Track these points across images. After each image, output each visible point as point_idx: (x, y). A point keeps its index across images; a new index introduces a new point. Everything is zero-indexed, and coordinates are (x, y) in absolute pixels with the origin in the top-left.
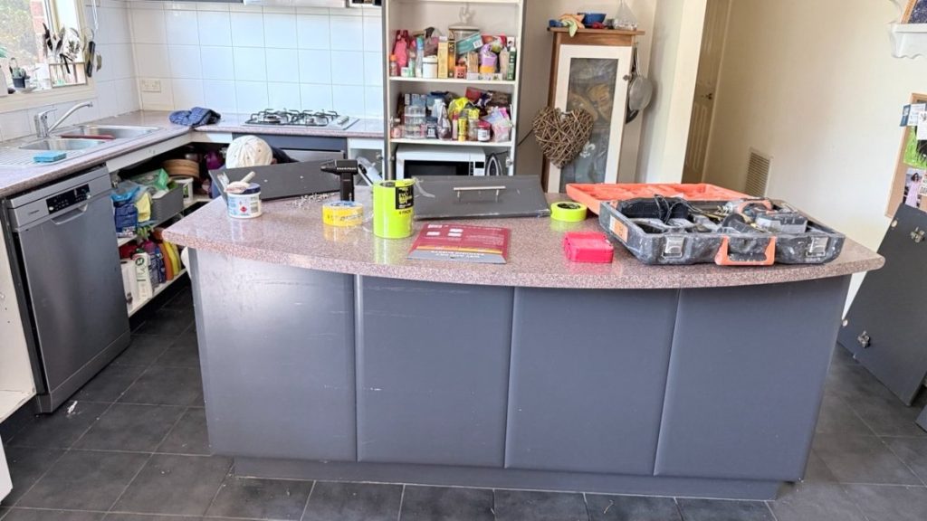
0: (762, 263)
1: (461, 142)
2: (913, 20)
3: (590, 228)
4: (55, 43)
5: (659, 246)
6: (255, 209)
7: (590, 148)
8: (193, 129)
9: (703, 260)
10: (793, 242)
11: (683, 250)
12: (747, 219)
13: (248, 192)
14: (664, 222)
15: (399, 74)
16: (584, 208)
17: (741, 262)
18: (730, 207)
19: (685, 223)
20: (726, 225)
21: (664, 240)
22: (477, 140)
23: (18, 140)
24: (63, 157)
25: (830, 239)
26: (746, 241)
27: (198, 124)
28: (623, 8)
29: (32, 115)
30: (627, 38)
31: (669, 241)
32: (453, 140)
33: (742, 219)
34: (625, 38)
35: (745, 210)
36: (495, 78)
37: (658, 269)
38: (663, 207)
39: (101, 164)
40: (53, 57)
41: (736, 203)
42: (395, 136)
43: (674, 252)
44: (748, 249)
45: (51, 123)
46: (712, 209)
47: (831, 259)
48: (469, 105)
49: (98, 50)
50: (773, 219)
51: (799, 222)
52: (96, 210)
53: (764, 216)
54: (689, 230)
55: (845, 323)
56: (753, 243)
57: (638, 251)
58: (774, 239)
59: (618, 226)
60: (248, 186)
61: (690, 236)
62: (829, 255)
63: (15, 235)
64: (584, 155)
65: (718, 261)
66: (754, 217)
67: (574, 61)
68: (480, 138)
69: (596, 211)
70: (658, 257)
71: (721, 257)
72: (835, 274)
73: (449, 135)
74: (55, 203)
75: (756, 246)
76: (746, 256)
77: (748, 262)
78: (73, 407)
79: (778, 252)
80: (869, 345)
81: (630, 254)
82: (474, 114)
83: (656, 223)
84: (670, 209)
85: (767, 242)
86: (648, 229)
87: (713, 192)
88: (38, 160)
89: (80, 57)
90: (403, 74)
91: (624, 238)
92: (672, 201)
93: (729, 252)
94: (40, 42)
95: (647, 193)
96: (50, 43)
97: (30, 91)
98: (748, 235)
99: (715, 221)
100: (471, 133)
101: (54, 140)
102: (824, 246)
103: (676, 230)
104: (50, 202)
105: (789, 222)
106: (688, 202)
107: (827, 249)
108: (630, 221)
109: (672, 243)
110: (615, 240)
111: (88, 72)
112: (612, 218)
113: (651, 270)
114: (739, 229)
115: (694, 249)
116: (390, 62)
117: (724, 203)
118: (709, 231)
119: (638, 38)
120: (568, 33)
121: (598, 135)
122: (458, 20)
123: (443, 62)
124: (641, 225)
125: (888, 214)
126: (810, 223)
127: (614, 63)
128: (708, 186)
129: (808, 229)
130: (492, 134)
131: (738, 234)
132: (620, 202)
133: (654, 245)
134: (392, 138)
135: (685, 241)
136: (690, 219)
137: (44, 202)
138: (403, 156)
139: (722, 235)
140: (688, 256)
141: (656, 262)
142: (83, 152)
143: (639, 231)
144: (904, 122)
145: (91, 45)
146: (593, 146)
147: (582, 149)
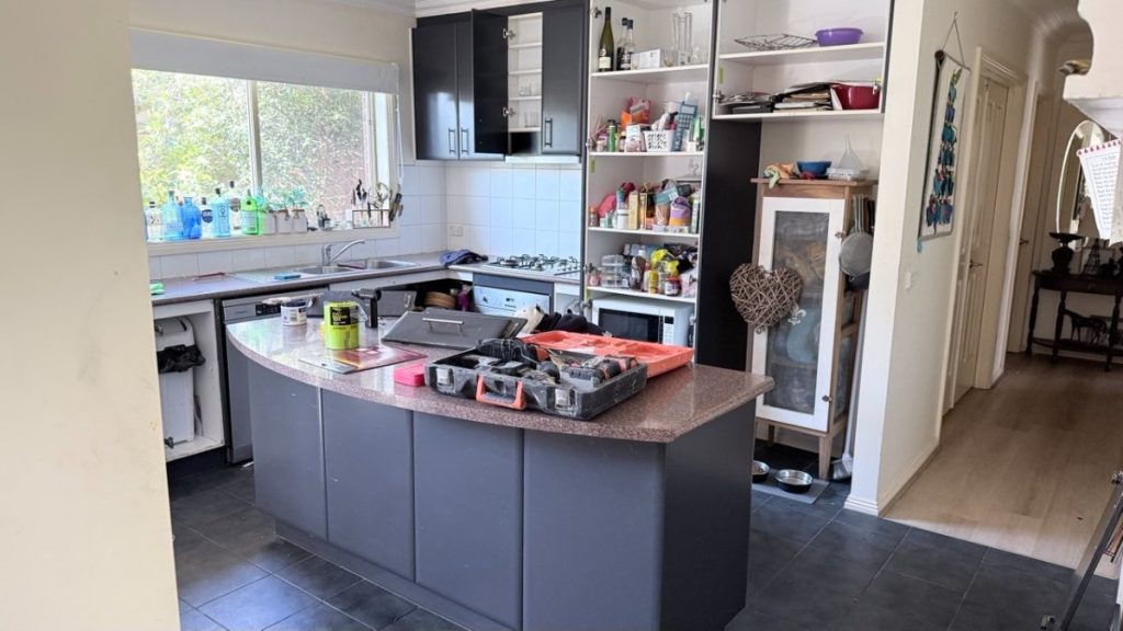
0: (509, 405)
1: (650, 295)
7: (800, 314)
8: (446, 268)
15: (598, 225)
22: (663, 293)
27: (451, 263)
28: (848, 155)
30: (841, 190)
32: (643, 291)
34: (839, 189)
36: (681, 231)
42: (591, 282)
45: (333, 254)
48: (665, 257)
49: (403, 202)
64: (794, 322)
67: (780, 216)
68: (667, 292)
73: (638, 286)
78: (249, 464)
82: (671, 267)
89: (386, 205)
90: (602, 224)
94: (351, 192)
97: (327, 230)
100: (660, 286)
104: (258, 308)
111: (391, 217)
116: (590, 213)
120: (768, 184)
121: (810, 300)
122: (687, 173)
123: (633, 213)
127: (823, 218)
130: (680, 288)
134: (589, 285)
137: (254, 307)
138: (598, 304)
145: (399, 196)
146: (804, 312)
147: (789, 315)
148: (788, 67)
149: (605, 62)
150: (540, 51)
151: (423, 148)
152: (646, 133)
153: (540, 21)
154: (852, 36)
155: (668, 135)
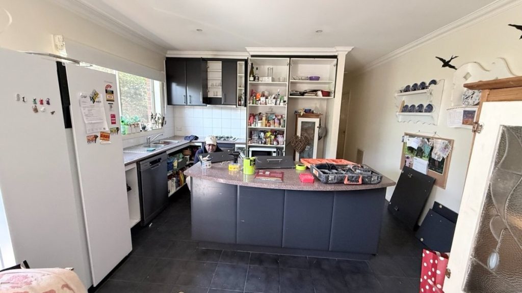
0: (358, 183)
1: (269, 145)
2: (403, 111)
3: (308, 172)
4: (154, 117)
5: (327, 178)
6: (209, 166)
8: (191, 142)
9: (340, 182)
10: (367, 177)
11: (335, 179)
12: (353, 170)
13: (208, 160)
14: (329, 170)
15: (251, 126)
16: (306, 166)
17: (352, 183)
18: (349, 166)
19: (335, 171)
20: (347, 172)
21: (329, 176)
23: (142, 144)
24: (154, 150)
25: (378, 177)
26: (353, 177)
27: (192, 140)
28: (316, 108)
29: (146, 138)
31: (330, 176)
32: (267, 144)
33: (352, 170)
34: (317, 116)
35: (353, 168)
36: (279, 127)
37: (327, 185)
38: (329, 166)
39: (165, 152)
40: (153, 121)
41: (350, 165)
42: (249, 143)
43: (332, 180)
44: (353, 179)
45: (151, 140)
46: (343, 167)
47: (379, 183)
48: (271, 134)
49: (165, 119)
50: (361, 170)
51: (369, 171)
52: (162, 165)
53: (358, 169)
54: (336, 173)
55: (390, 203)
56: (355, 177)
57: (321, 179)
58: (361, 176)
59: (316, 172)
60: (208, 159)
61: (336, 175)
62: (378, 181)
63: (140, 172)
64: (306, 149)
65: (345, 183)
66: (355, 169)
67: (302, 122)
68: (275, 144)
69: (309, 167)
70: (327, 181)
71: (346, 182)
72: (380, 187)
73: (265, 143)
74: (152, 163)
75: (356, 178)
76: (353, 181)
77: (354, 183)
78: (150, 225)
79: (363, 180)
80: (398, 210)
81: (319, 180)
82: (273, 137)
83: (326, 171)
84: (331, 167)
85: (359, 177)
86: (324, 173)
87: (344, 162)
88: (148, 151)
89: (160, 121)
91: (317, 175)
92: (331, 164)
93: (348, 180)
94: (150, 117)
95: (324, 162)
96: (153, 118)
97: (146, 131)
98: (353, 175)
99: (344, 171)
100: (272, 143)
101: (152, 145)
102: (376, 178)
103: (333, 173)
104: (151, 163)
105: (366, 171)
106: (336, 165)
107: (377, 179)
108: (319, 170)
109: (331, 177)
110: (315, 176)
111: (162, 125)
112: (314, 169)
113: (325, 185)
114: (351, 173)
115: (338, 179)
116: (248, 122)
117: (347, 165)
118: (342, 174)
119: (321, 116)
120: (300, 114)
121: (310, 144)
122: (268, 111)
123: (264, 122)
124: (322, 171)
125: (401, 169)
126: (372, 172)
127: (314, 123)
128: (343, 160)
129: (372, 174)
130: (278, 143)
131: (351, 175)
132: (316, 164)
133: (326, 178)
135: (335, 176)
136: (337, 170)
137: (149, 163)
138: (251, 149)
139: (346, 175)
140: (336, 181)
141: (327, 183)
142: (160, 148)
143: (321, 173)
144: (403, 141)
145: (164, 118)
146: (309, 147)
147: (305, 148)
148: (298, 85)
149: (252, 78)
150: (221, 73)
151: (170, 102)
152: (267, 100)
153: (221, 64)
154: (317, 78)
155: (274, 100)
